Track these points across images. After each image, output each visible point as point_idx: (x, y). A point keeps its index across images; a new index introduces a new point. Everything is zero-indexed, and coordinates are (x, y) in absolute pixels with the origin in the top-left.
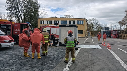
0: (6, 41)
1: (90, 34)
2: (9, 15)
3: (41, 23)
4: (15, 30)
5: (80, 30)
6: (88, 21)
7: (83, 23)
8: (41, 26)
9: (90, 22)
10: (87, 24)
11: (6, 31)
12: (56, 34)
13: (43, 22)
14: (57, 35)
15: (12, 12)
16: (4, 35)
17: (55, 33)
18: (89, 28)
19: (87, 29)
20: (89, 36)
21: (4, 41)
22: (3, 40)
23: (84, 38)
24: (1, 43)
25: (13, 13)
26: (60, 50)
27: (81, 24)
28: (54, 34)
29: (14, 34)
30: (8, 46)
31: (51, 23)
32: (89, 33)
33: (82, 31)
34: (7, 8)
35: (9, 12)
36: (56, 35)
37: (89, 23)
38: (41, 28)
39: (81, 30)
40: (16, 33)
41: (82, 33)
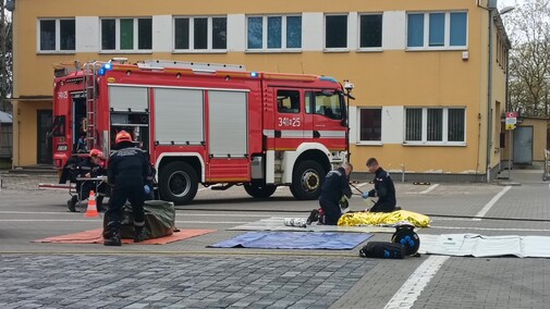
1: (531, 141)
3: (47, 43)
5: (433, 104)
6: (513, 15)
7: (458, 37)
8: (59, 72)
9: (529, 22)
10: (505, 44)
12: (205, 144)
13: (69, 28)
14: (216, 151)
17: (197, 140)
18: (519, 89)
19: (499, 95)
20: (524, 166)
23: (476, 179)
26: (267, 273)
27: (447, 46)
28: (187, 147)
31: (146, 41)
32: (525, 135)
33: (457, 115)
36: (210, 158)
37: (518, 37)
38: (57, 90)
39: (448, 101)
41: (457, 134)
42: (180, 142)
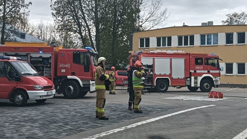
0: (37, 86)
2: (58, 27)
4: (61, 66)
8: (130, 54)
11: (43, 67)
12: (171, 74)
13: (148, 41)
14: (174, 76)
15: (66, 18)
16: (35, 75)
17: (168, 73)
21: (34, 86)
22: (32, 85)
24: (28, 91)
25: (69, 22)
28: (165, 75)
29: (58, 75)
30: (40, 96)
34: (55, 9)
35: (60, 18)
36: (172, 79)
40: (63, 71)
42: (163, 73)
